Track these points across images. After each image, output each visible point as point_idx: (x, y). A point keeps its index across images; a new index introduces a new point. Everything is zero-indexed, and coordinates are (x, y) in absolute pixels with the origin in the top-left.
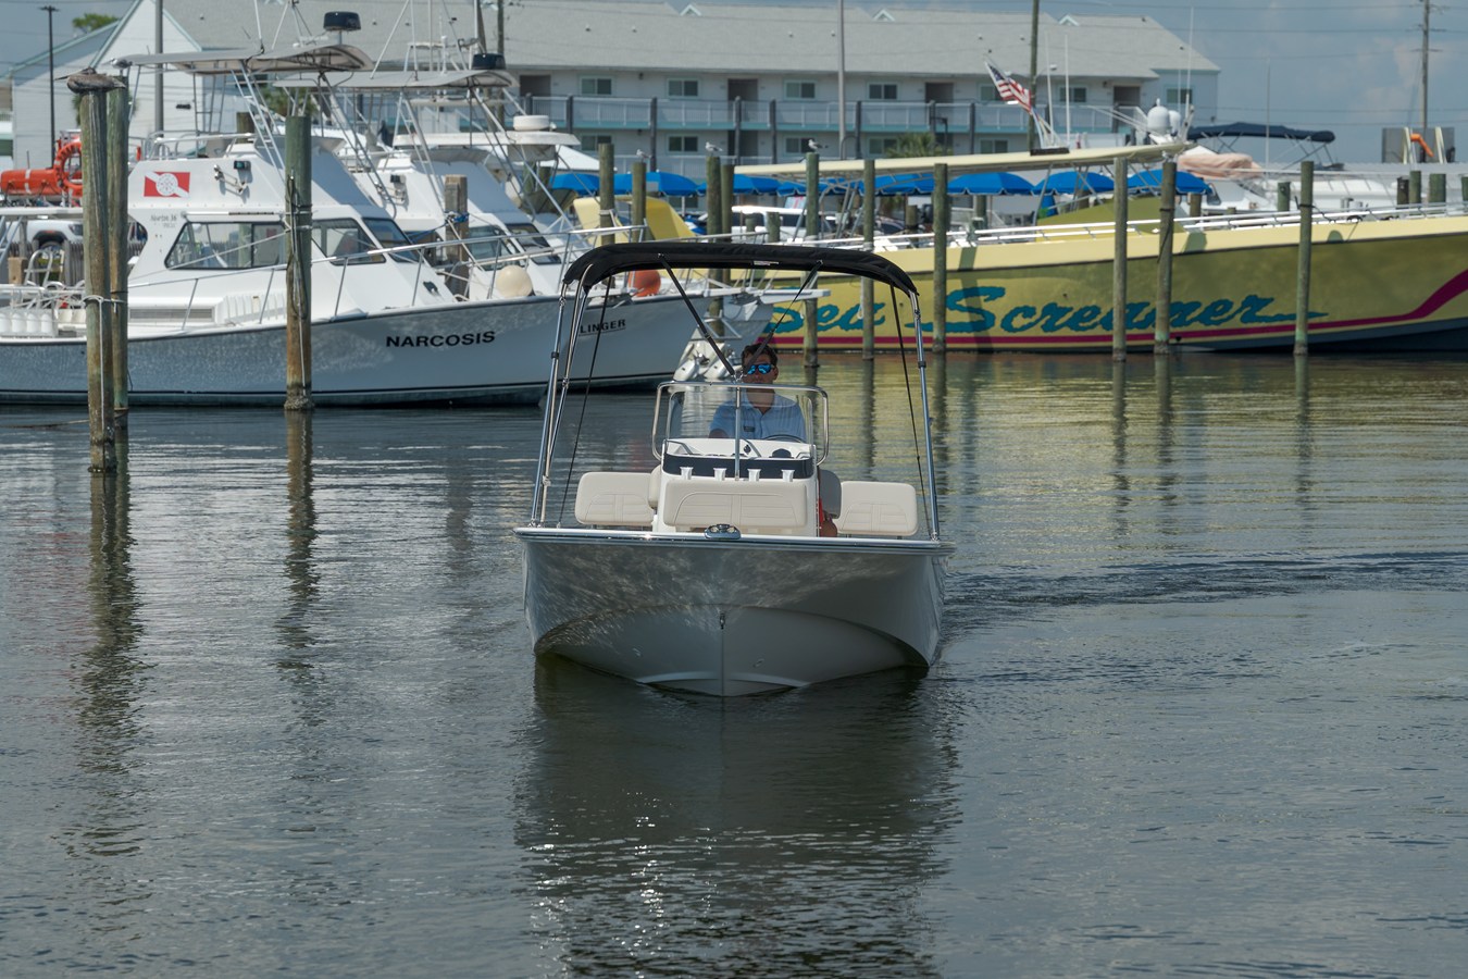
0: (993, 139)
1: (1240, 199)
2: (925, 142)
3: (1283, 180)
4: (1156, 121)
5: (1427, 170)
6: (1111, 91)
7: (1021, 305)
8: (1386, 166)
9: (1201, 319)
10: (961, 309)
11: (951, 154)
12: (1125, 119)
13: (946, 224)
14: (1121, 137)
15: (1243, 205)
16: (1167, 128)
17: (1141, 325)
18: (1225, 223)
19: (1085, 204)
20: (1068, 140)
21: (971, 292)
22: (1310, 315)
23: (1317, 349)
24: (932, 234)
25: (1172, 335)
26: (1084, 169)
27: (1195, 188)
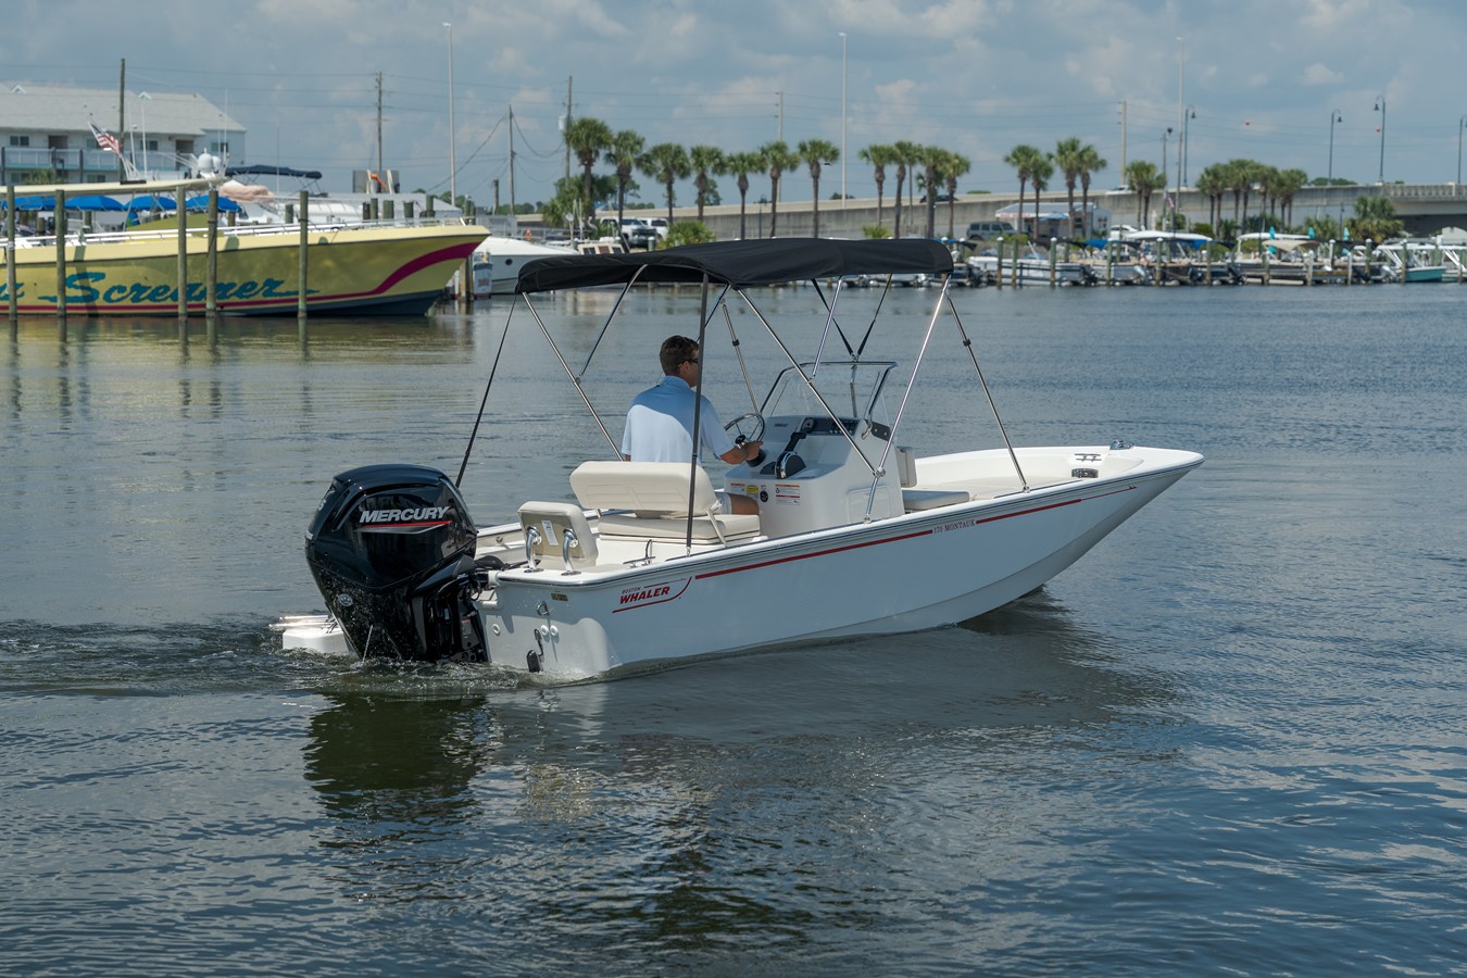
0: (96, 174)
1: (261, 215)
2: (49, 175)
3: (289, 203)
4: (204, 163)
5: (382, 198)
6: (174, 143)
7: (116, 284)
8: (355, 195)
9: (236, 294)
10: (76, 287)
11: (67, 183)
12: (184, 162)
13: (64, 230)
14: (182, 174)
15: (263, 220)
16: (211, 168)
17: (197, 298)
18: (251, 231)
19: (158, 218)
20: (146, 175)
21: (83, 276)
22: (307, 292)
23: (312, 314)
24: (55, 237)
25: (218, 305)
26: (156, 194)
27: (229, 208)
